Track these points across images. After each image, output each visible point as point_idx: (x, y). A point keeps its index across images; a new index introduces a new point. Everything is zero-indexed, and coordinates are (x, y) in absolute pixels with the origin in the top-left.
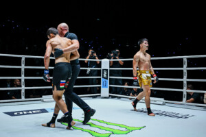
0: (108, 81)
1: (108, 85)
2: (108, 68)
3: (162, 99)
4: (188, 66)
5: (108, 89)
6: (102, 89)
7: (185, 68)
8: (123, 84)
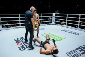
0: (54, 20)
1: (54, 21)
2: (55, 16)
3: (71, 27)
4: (81, 17)
5: (54, 22)
6: (53, 22)
7: (80, 18)
8: (59, 21)
